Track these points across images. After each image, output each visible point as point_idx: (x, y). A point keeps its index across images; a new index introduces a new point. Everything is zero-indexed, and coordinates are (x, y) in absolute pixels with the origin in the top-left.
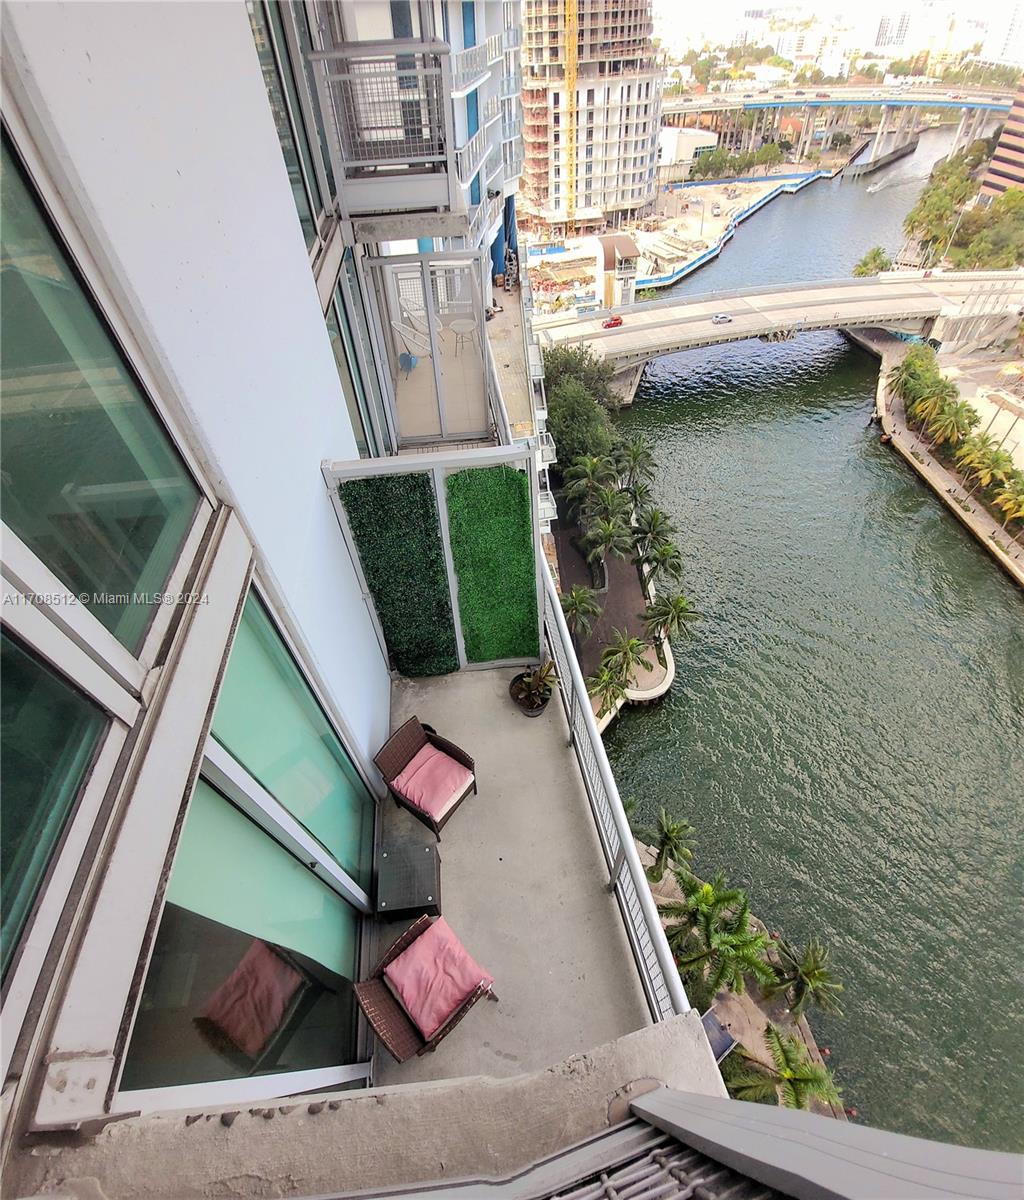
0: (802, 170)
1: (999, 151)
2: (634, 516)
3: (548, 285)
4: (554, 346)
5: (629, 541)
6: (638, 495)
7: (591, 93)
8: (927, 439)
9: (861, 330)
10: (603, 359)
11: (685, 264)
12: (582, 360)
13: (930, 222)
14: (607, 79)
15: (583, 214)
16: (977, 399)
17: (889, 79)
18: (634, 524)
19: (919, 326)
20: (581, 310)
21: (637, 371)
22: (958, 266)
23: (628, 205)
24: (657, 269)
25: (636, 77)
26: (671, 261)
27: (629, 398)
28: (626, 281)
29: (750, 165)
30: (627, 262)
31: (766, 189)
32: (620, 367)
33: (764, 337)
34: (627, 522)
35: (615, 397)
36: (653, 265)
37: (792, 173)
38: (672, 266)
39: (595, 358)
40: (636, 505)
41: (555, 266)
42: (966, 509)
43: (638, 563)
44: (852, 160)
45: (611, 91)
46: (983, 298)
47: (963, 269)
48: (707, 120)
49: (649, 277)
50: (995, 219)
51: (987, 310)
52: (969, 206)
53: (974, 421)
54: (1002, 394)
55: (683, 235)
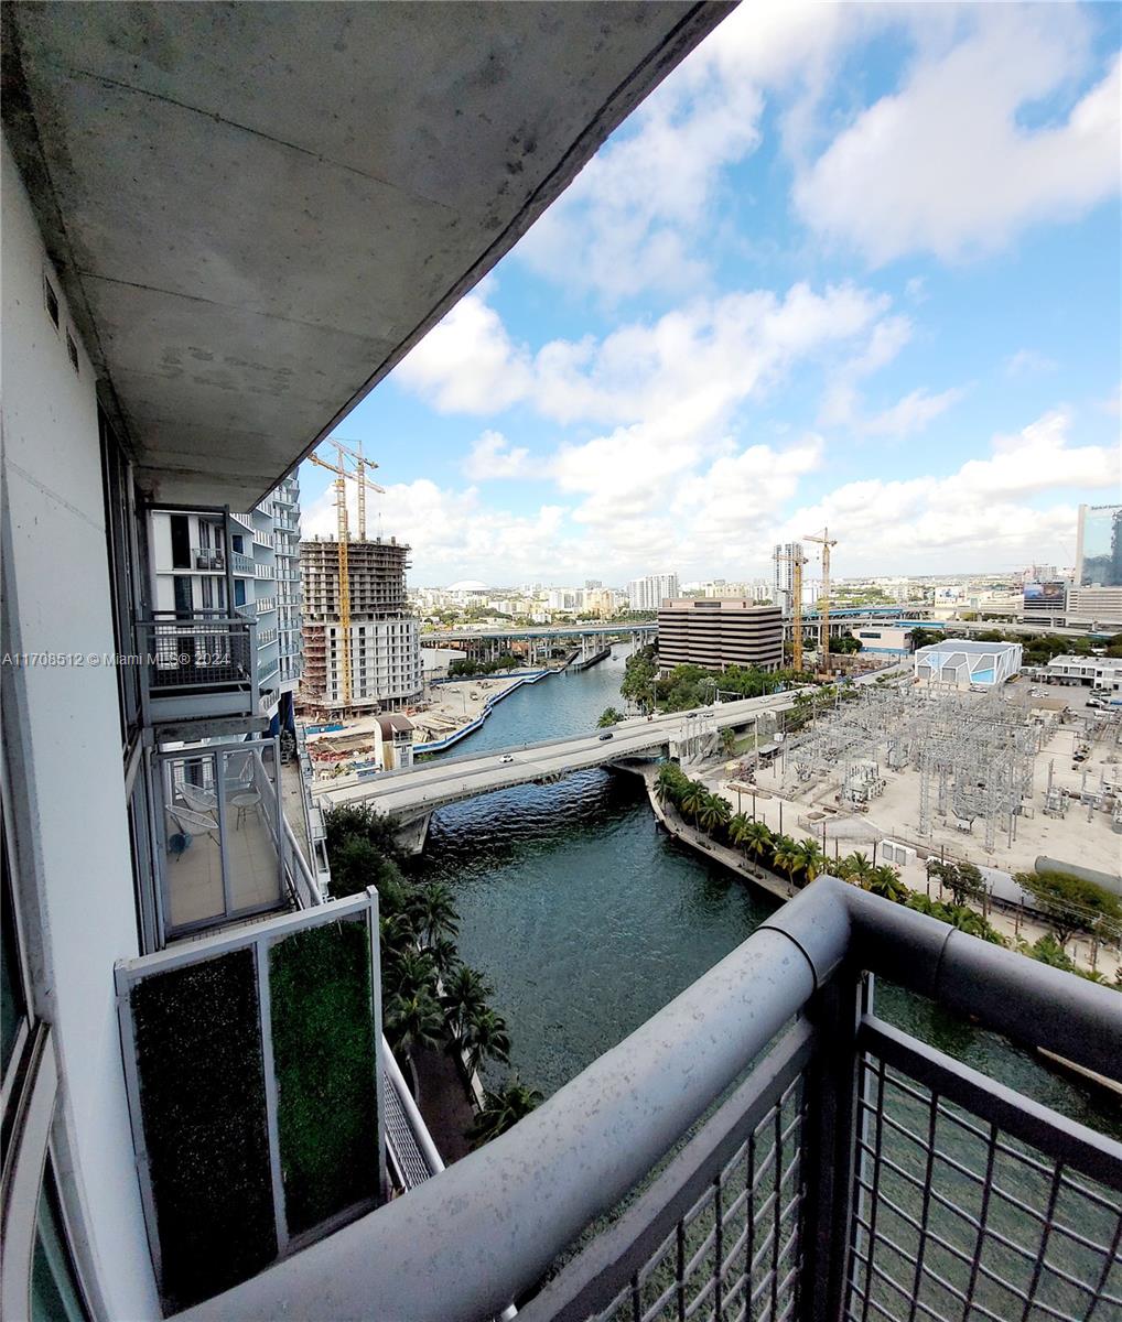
0: (535, 670)
1: (661, 649)
2: (440, 985)
3: (325, 755)
4: (335, 807)
5: (439, 1017)
6: (444, 953)
7: (362, 631)
8: (703, 829)
9: (620, 761)
10: (387, 814)
11: (454, 733)
12: (365, 817)
13: (638, 690)
14: (375, 622)
15: (358, 701)
16: (721, 789)
17: (579, 622)
18: (442, 994)
19: (660, 751)
20: (361, 774)
21: (423, 822)
22: (667, 711)
23: (399, 694)
24: (431, 737)
25: (398, 622)
26: (442, 731)
27: (418, 848)
28: (404, 749)
29: (494, 669)
30: (404, 735)
31: (511, 682)
32: (405, 821)
33: (538, 782)
34: (433, 992)
35: (403, 849)
36: (427, 735)
37: (529, 672)
38: (444, 735)
39: (379, 814)
40: (441, 969)
41: (333, 741)
42: (760, 877)
43: (455, 1049)
44: (570, 663)
45: (378, 630)
46: (691, 726)
47: (671, 712)
48: (457, 644)
49: (423, 744)
50: (676, 683)
51: (698, 733)
52: (657, 678)
53: (728, 806)
54: (735, 783)
55: (449, 713)
